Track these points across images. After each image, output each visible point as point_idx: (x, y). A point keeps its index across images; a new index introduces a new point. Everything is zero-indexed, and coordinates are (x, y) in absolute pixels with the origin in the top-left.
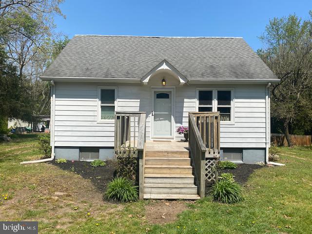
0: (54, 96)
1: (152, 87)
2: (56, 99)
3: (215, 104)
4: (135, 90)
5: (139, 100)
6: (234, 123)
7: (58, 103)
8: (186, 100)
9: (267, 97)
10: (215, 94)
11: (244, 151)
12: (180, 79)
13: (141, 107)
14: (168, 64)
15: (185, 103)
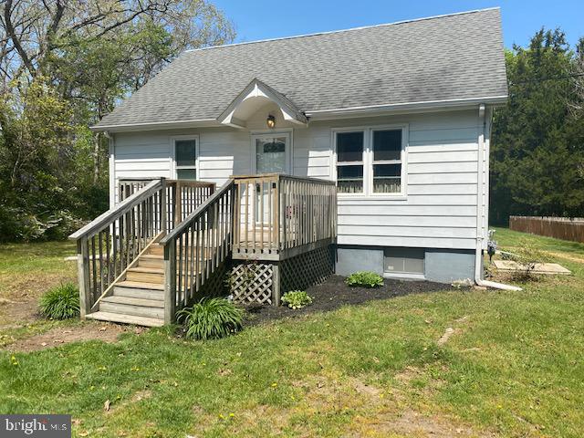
0: (112, 156)
1: (253, 131)
2: (116, 161)
3: (368, 159)
4: (225, 139)
5: (232, 158)
6: (405, 197)
7: (119, 167)
8: (312, 154)
9: (481, 138)
10: (368, 139)
11: (427, 254)
12: (284, 113)
13: (235, 169)
14: (263, 86)
15: (310, 159)
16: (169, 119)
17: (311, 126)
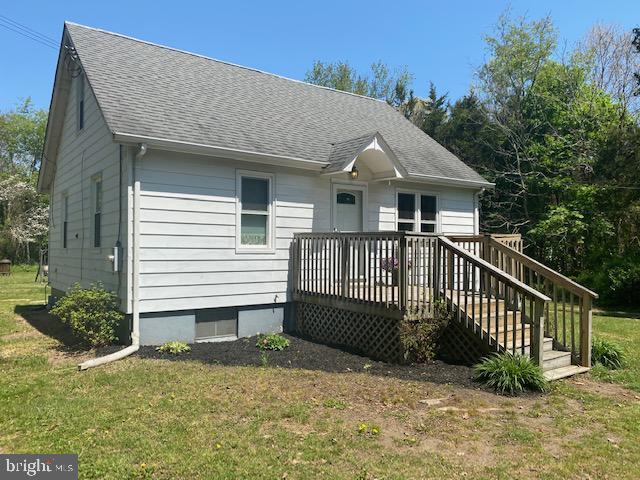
0: (137, 184)
3: (418, 218)
5: (312, 206)
8: (382, 209)
12: (397, 172)
13: (315, 219)
14: (382, 142)
15: (381, 215)
16: (243, 149)
17: (380, 183)
